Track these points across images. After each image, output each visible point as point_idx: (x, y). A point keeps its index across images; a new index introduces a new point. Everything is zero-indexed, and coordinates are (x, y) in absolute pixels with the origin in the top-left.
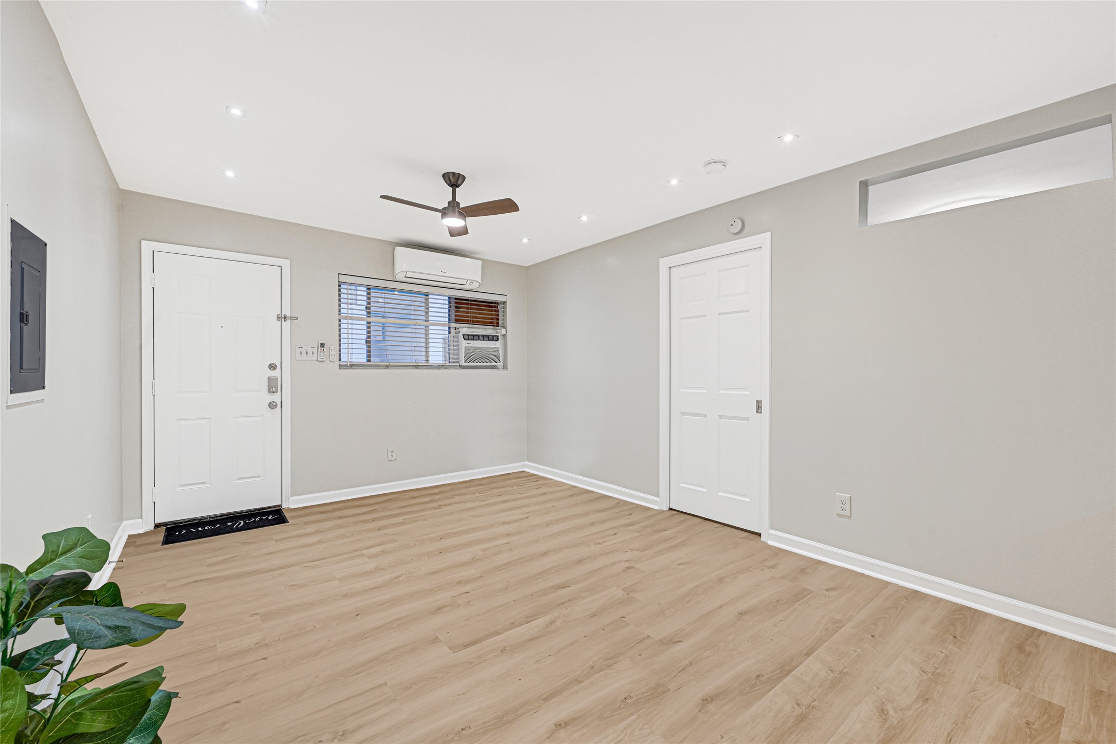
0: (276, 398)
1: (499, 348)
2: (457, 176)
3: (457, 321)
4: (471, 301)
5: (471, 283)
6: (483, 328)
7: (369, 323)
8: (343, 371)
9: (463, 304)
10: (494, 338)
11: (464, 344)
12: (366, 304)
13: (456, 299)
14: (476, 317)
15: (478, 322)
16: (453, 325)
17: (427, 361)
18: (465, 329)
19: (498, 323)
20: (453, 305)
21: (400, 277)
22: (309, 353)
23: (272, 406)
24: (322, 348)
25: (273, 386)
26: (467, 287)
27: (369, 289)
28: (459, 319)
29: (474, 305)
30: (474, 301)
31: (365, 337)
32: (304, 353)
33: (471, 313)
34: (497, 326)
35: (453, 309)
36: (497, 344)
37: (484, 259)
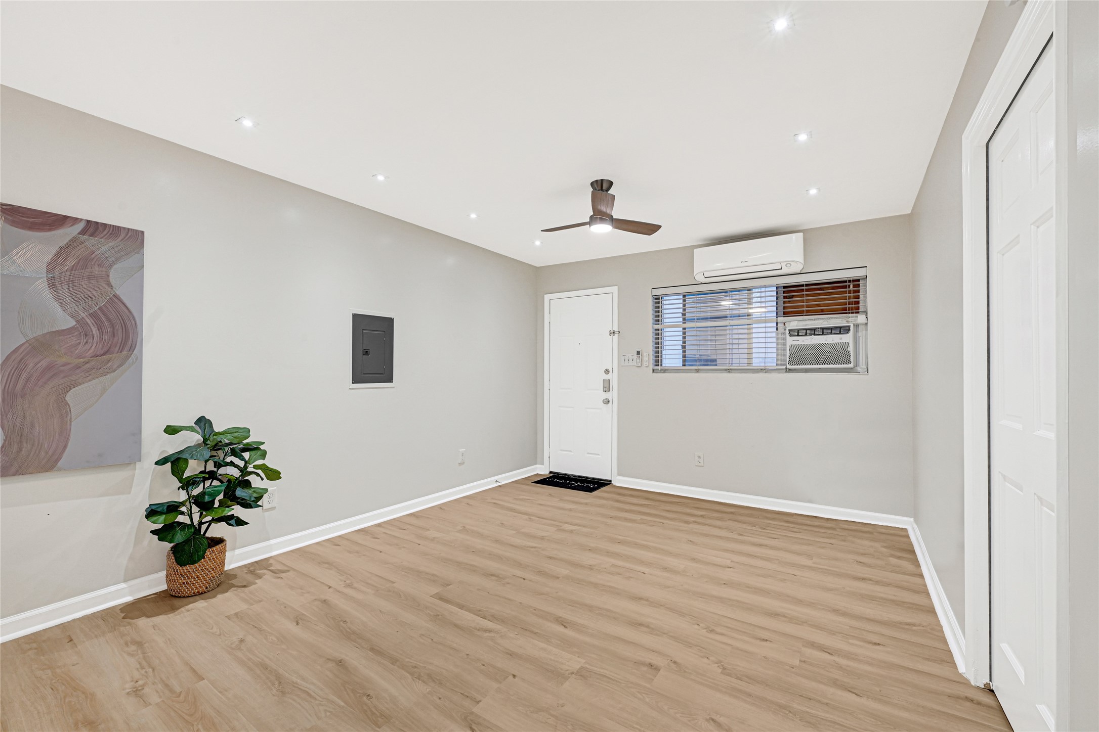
0: (608, 396)
1: (848, 344)
2: (599, 183)
3: (786, 314)
4: (803, 286)
5: (789, 265)
6: (823, 319)
7: (684, 329)
8: (655, 375)
9: (794, 291)
10: (843, 330)
11: (791, 341)
12: (682, 311)
13: (784, 287)
14: (818, 305)
15: (822, 311)
16: (781, 319)
17: (749, 364)
18: (795, 323)
19: (858, 308)
20: (782, 295)
21: (700, 278)
22: (631, 360)
23: (607, 402)
24: (638, 356)
25: (607, 387)
26: (785, 270)
27: (684, 296)
28: (792, 312)
29: (807, 290)
30: (807, 285)
31: (681, 343)
32: (627, 360)
33: (803, 301)
34: (856, 313)
35: (782, 299)
36: (847, 338)
37: (804, 230)
